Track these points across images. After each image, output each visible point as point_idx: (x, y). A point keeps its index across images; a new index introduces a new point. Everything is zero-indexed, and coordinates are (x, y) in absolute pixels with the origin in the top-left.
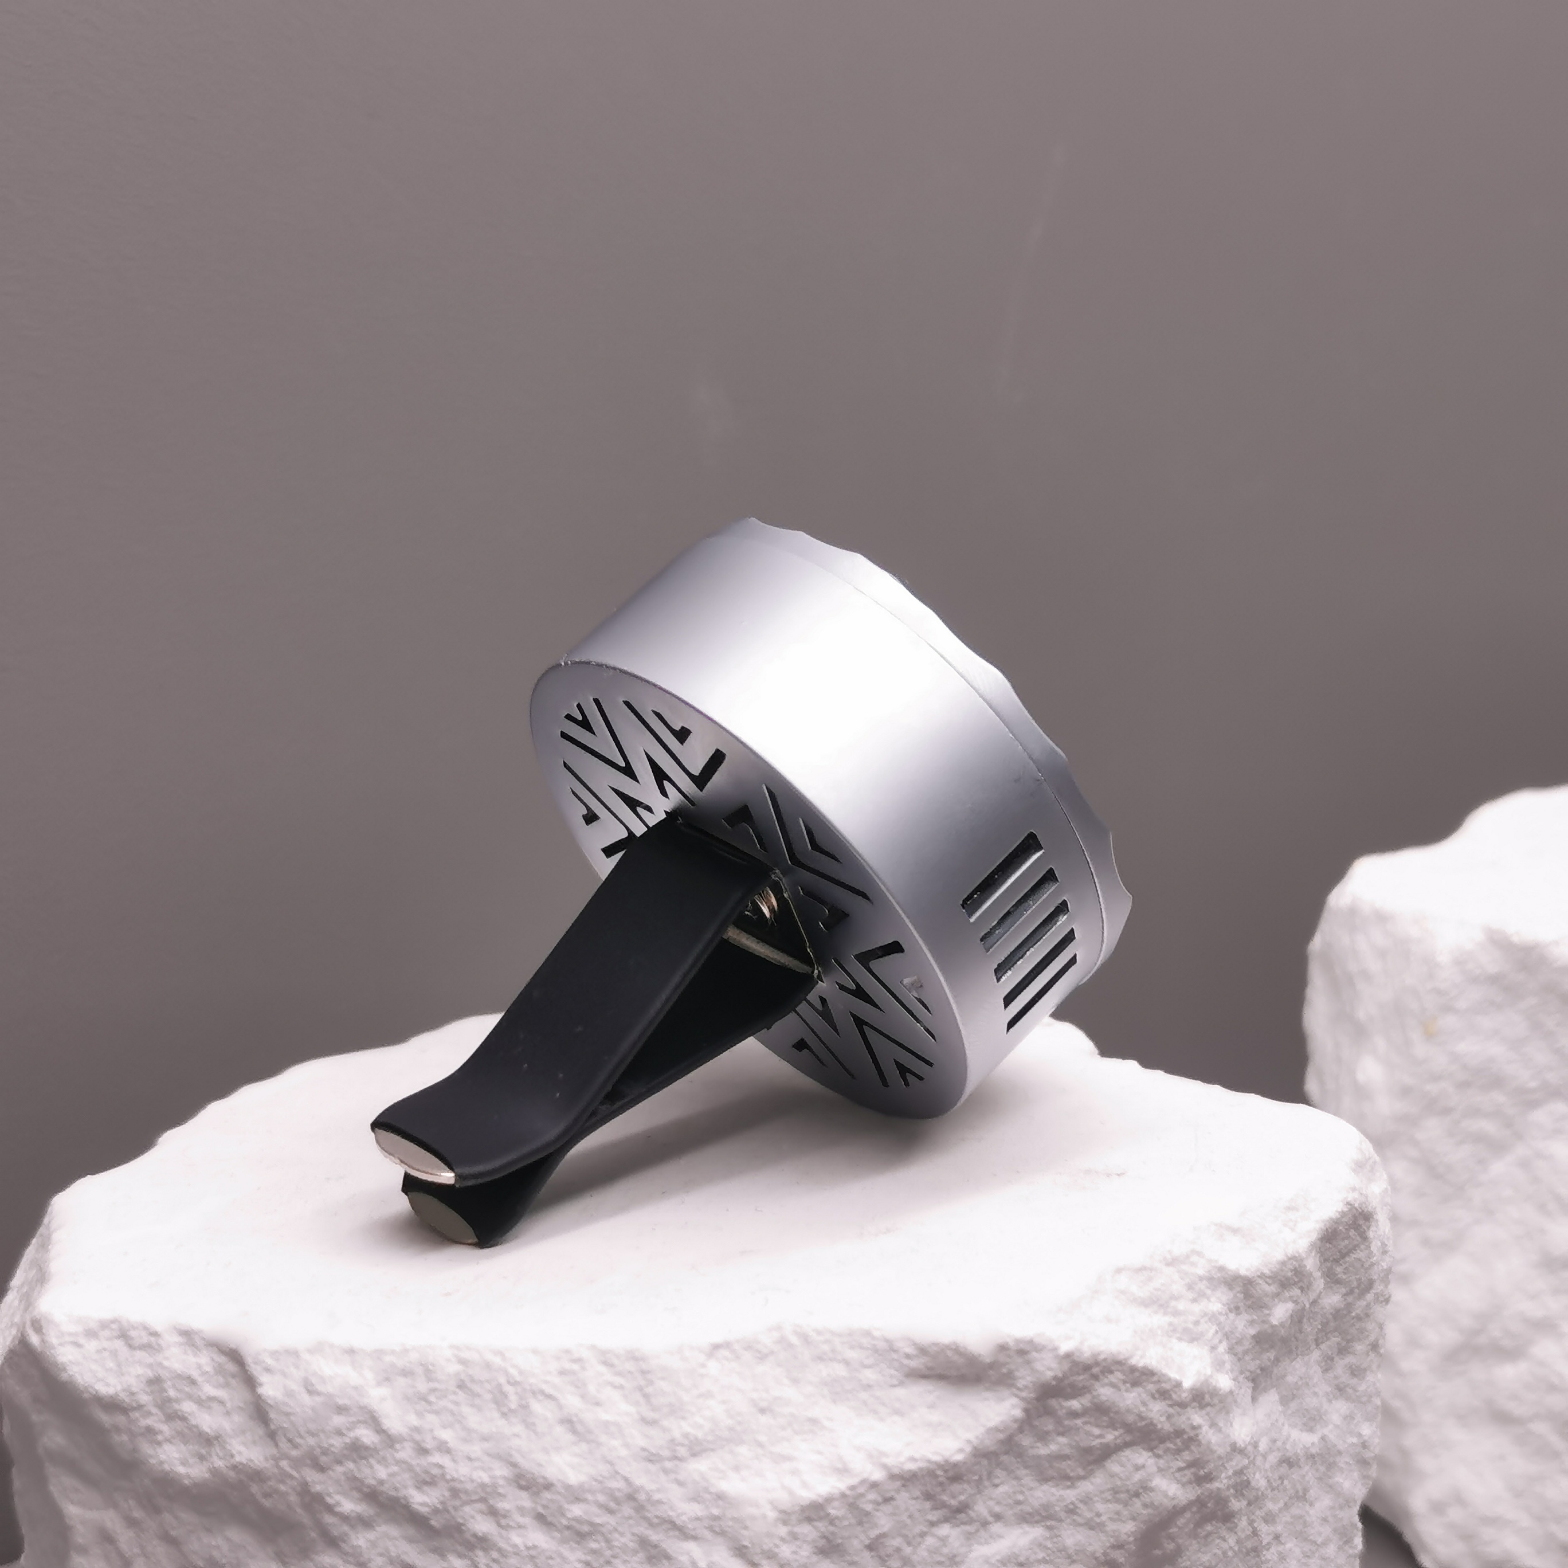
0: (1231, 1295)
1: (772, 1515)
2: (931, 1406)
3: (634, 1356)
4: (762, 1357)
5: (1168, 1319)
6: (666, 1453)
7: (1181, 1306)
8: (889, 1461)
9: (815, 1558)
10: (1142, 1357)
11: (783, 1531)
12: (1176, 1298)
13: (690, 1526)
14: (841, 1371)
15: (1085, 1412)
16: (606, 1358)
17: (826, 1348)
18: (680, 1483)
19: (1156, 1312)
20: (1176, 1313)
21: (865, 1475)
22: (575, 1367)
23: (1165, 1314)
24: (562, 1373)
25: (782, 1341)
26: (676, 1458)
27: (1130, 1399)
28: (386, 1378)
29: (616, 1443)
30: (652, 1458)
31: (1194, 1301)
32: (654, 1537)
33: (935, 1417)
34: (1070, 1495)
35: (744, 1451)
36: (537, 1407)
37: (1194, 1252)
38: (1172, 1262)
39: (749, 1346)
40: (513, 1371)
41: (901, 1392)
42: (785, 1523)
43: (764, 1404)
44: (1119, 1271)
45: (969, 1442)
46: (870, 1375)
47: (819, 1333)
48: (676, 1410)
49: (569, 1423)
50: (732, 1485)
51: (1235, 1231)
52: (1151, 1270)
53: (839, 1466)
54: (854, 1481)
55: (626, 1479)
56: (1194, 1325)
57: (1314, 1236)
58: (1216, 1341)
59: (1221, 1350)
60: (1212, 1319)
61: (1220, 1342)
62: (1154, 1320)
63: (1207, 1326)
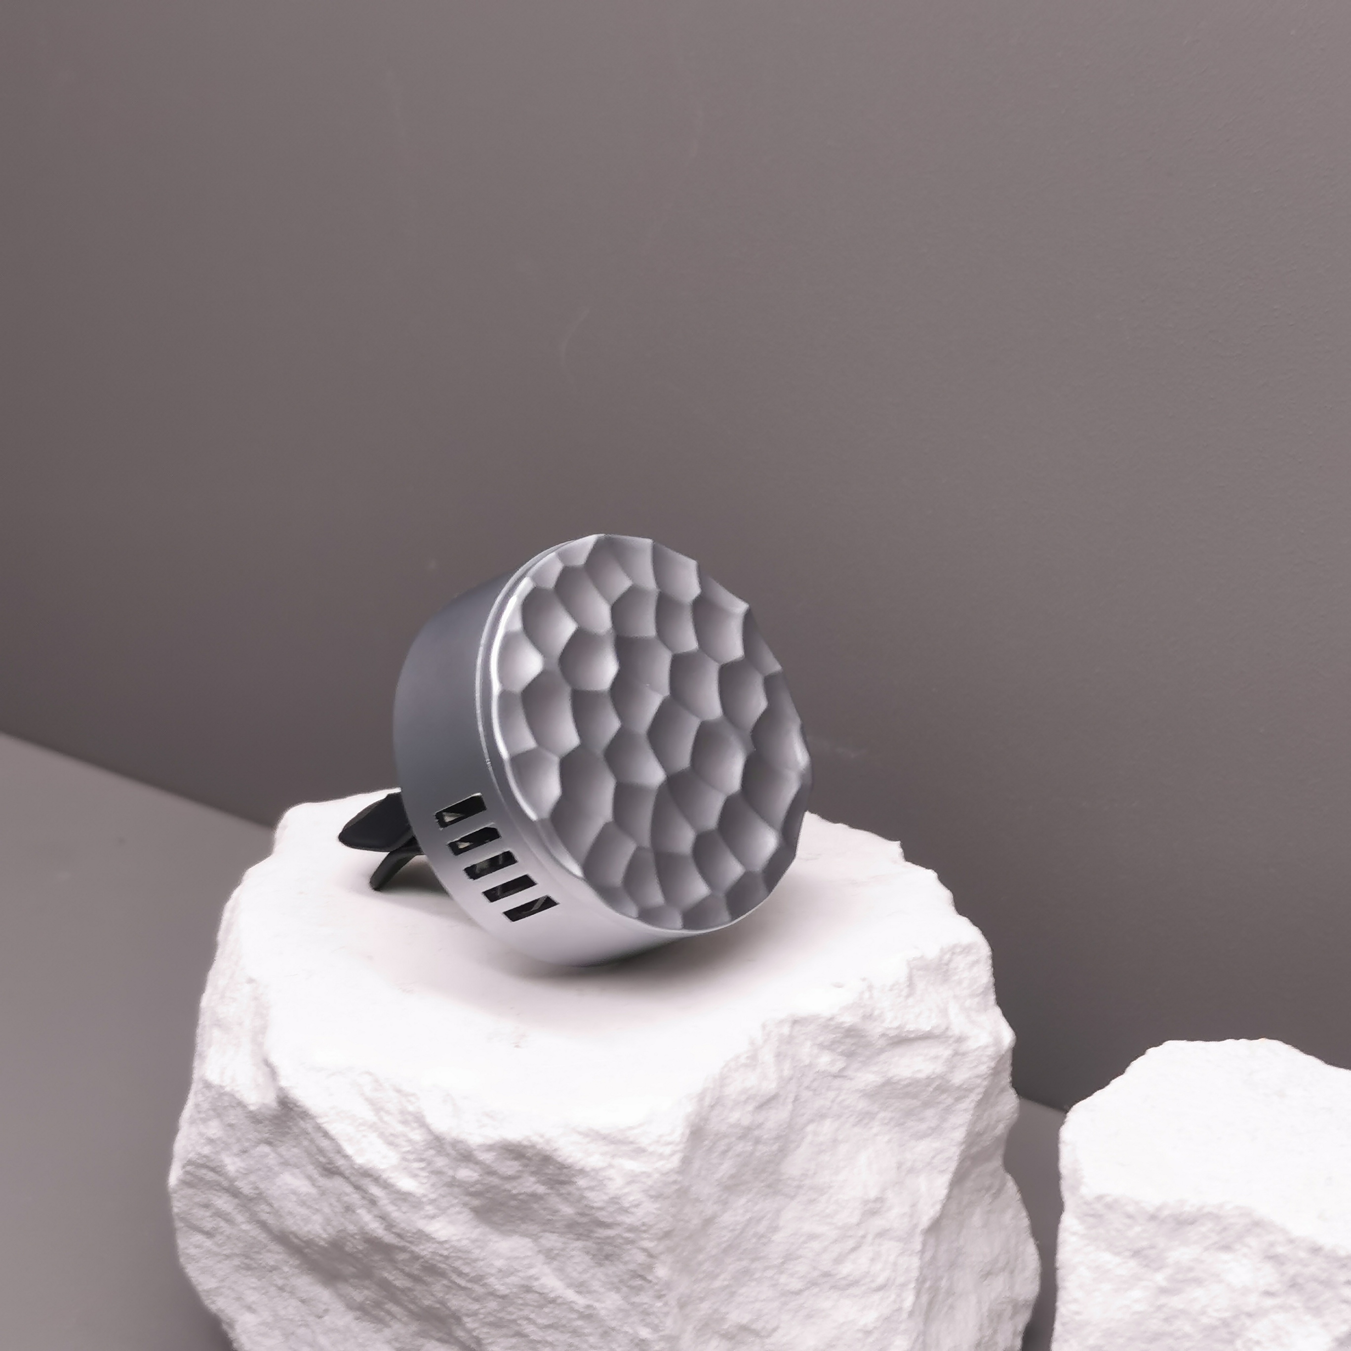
0: (429, 1137)
3: (240, 961)
4: (255, 998)
5: (375, 1119)
7: (387, 1118)
12: (388, 1113)
19: (371, 1110)
20: (381, 1119)
21: (225, 1085)
23: (377, 1114)
31: (400, 1122)
33: (260, 1080)
35: (225, 1037)
37: (413, 1095)
38: (399, 1091)
39: (257, 989)
43: (241, 1021)
45: (258, 1103)
48: (225, 998)
52: (380, 1085)
53: (224, 1071)
56: (392, 1135)
57: (490, 1142)
58: (411, 1157)
59: (416, 1165)
60: (410, 1141)
61: (415, 1160)
62: (365, 1112)
63: (403, 1143)
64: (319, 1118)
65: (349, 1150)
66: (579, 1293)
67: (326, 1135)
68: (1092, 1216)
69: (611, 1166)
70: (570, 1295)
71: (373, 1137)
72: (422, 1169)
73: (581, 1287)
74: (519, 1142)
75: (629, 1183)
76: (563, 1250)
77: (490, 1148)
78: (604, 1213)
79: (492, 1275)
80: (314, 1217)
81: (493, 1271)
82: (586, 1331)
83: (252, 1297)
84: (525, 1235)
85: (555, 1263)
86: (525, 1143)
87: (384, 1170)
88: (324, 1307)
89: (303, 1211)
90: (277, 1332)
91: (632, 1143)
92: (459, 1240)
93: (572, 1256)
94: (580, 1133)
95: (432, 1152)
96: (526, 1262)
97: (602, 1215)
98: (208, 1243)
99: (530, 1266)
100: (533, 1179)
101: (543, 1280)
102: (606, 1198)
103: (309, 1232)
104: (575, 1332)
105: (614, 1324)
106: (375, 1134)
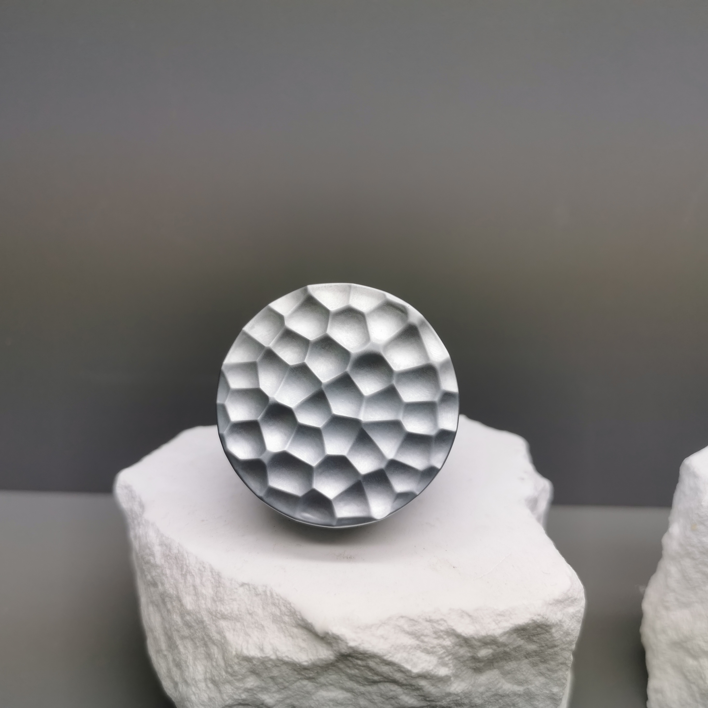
0: (457, 640)
1: (234, 653)
2: (304, 640)
3: (219, 575)
4: (257, 595)
5: (418, 642)
6: (214, 613)
7: (426, 639)
8: (279, 654)
9: (248, 673)
10: (391, 657)
11: (236, 660)
12: (426, 636)
13: (216, 641)
14: (278, 613)
15: (363, 666)
16: (212, 570)
17: (277, 601)
18: (217, 626)
19: (413, 638)
20: (423, 641)
21: (268, 655)
22: (203, 570)
23: (418, 640)
24: (199, 570)
25: (265, 592)
26: (216, 616)
27: (385, 669)
28: (162, 544)
29: (203, 602)
30: (211, 613)
31: (435, 638)
32: (206, 639)
33: (303, 645)
34: (362, 689)
35: (238, 625)
36: (189, 577)
37: (442, 619)
38: (430, 621)
39: (255, 589)
40: (188, 562)
41: (295, 630)
42: (238, 658)
43: (251, 612)
44: (402, 617)
45: (311, 659)
46: (286, 619)
47: (277, 595)
48: (222, 601)
49: (195, 587)
50: (229, 636)
51: (470, 616)
52: (416, 621)
53: (261, 647)
54: (263, 656)
55: (202, 616)
56: (431, 648)
57: (507, 629)
58: (444, 655)
59: (447, 659)
60: (444, 647)
61: (447, 656)
62: (410, 641)
63: (439, 649)
64: (385, 656)
65: (408, 667)
66: (521, 685)
69: (564, 615)
70: (516, 688)
71: (419, 653)
72: (449, 659)
73: (523, 682)
75: (570, 620)
76: (517, 667)
77: (505, 634)
78: (559, 641)
81: (477, 695)
82: (519, 702)
84: (494, 668)
85: (510, 676)
86: (530, 622)
87: (432, 670)
92: (468, 689)
93: (522, 668)
95: (457, 648)
96: (495, 682)
99: (497, 684)
100: (520, 639)
101: (504, 688)
102: (562, 633)
105: (538, 692)
106: (419, 651)
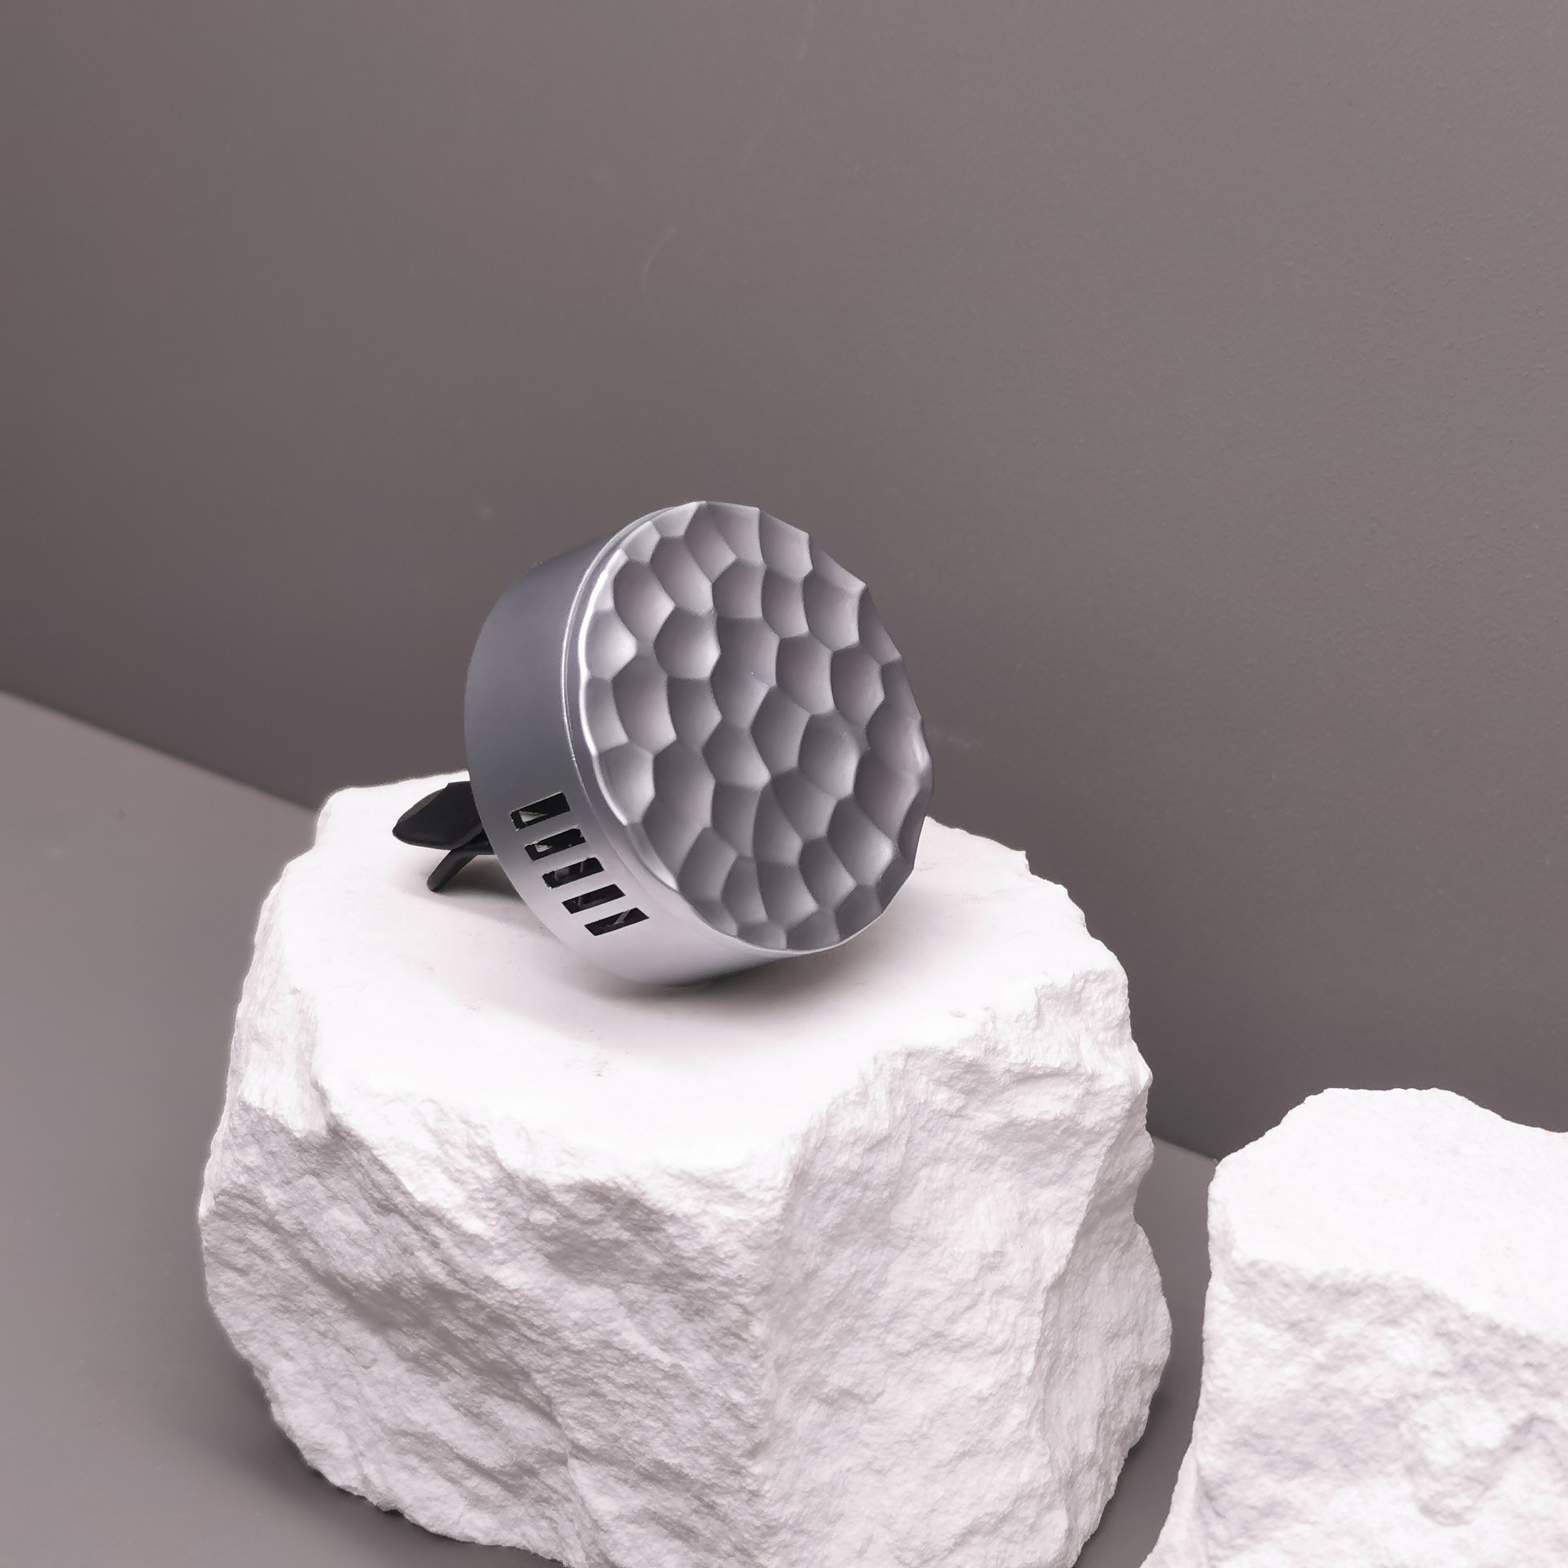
0: (500, 1174)
2: (311, 1097)
3: (282, 968)
4: (300, 1011)
5: (439, 1152)
7: (452, 1152)
10: (384, 1154)
12: (454, 1146)
14: (303, 1044)
17: (310, 1026)
19: (435, 1142)
20: (446, 1153)
21: (267, 1108)
23: (441, 1147)
25: (308, 1008)
27: (381, 1178)
31: (468, 1157)
33: (308, 1104)
35: (265, 1054)
37: (483, 1127)
38: (466, 1122)
39: (302, 1001)
43: (283, 1037)
44: (433, 1101)
45: (304, 1129)
46: (307, 1057)
47: (314, 1018)
48: (265, 1009)
49: (258, 983)
52: (446, 1115)
53: (263, 1093)
54: (261, 1107)
56: (458, 1170)
57: (569, 1182)
58: (479, 1196)
59: (484, 1205)
60: (478, 1178)
61: (484, 1199)
62: (427, 1144)
63: (471, 1180)
64: (375, 1149)
65: (409, 1186)
66: (665, 1350)
67: (383, 1168)
68: (1244, 1283)
69: (705, 1212)
70: (655, 1352)
71: (437, 1172)
72: (492, 1209)
73: (667, 1345)
74: (603, 1184)
75: (724, 1232)
76: (648, 1303)
77: (570, 1189)
78: (695, 1264)
79: (567, 1328)
80: (366, 1258)
81: (569, 1324)
82: (672, 1392)
83: (289, 1343)
84: (604, 1284)
85: (638, 1317)
86: (610, 1184)
87: (448, 1210)
88: (371, 1356)
89: (354, 1251)
90: (317, 1383)
91: (729, 1187)
92: (531, 1290)
93: (658, 1310)
94: (671, 1175)
95: (503, 1191)
96: (606, 1315)
97: (693, 1267)
98: (241, 1281)
99: (610, 1320)
100: (616, 1224)
101: (625, 1335)
102: (698, 1247)
103: (360, 1274)
104: (659, 1393)
105: (702, 1385)
106: (438, 1170)
